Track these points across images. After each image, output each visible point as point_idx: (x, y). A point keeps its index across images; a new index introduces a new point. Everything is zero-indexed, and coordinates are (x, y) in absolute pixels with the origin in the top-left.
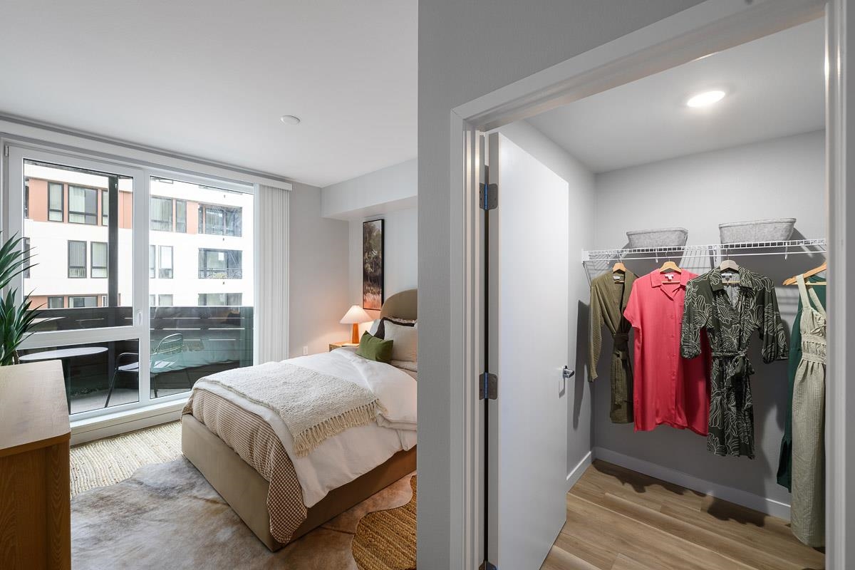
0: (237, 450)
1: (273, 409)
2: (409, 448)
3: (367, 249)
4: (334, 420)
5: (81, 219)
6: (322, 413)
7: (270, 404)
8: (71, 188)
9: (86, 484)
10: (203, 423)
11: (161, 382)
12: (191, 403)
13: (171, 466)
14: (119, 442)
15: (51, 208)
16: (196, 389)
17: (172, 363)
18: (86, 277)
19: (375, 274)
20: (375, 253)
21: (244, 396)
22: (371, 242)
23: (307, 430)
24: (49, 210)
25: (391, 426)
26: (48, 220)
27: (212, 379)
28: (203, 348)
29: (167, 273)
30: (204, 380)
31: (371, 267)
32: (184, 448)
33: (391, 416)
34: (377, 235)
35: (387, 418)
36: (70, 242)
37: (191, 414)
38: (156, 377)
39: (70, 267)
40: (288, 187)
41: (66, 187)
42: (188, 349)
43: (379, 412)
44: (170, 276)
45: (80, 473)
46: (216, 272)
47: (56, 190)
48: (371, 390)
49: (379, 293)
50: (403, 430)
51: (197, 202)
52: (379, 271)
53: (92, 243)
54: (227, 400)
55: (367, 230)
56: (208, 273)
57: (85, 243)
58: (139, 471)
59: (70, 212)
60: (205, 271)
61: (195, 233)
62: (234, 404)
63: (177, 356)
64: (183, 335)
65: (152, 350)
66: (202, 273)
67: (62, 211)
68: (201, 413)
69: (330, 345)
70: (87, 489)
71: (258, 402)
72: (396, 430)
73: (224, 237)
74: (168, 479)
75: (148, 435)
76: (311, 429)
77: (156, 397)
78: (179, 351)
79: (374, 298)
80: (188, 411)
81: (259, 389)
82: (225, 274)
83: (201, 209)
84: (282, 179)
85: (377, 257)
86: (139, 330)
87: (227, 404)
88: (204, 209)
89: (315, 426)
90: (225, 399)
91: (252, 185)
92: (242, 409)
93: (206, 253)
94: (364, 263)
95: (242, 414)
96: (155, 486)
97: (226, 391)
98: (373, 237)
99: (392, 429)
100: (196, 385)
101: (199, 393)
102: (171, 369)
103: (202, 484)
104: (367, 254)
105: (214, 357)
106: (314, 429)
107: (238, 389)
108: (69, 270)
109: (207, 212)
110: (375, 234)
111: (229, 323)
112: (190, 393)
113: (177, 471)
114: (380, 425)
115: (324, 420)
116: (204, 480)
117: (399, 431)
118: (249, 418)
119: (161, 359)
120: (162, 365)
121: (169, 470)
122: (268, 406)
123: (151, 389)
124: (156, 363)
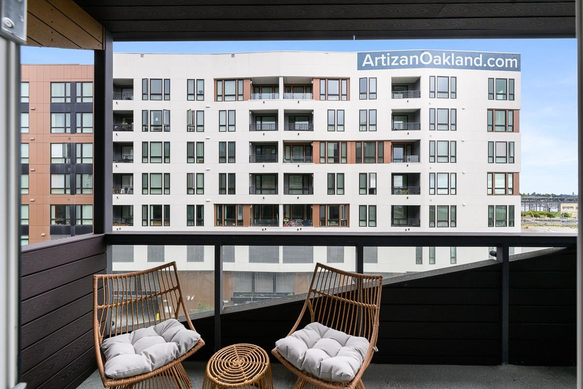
24: (320, 157)
29: (373, 191)
36: (328, 174)
39: (328, 188)
41: (327, 143)
44: (375, 193)
57: (334, 174)
59: (328, 158)
61: (389, 163)
67: (325, 157)
73: (407, 163)
82: (408, 191)
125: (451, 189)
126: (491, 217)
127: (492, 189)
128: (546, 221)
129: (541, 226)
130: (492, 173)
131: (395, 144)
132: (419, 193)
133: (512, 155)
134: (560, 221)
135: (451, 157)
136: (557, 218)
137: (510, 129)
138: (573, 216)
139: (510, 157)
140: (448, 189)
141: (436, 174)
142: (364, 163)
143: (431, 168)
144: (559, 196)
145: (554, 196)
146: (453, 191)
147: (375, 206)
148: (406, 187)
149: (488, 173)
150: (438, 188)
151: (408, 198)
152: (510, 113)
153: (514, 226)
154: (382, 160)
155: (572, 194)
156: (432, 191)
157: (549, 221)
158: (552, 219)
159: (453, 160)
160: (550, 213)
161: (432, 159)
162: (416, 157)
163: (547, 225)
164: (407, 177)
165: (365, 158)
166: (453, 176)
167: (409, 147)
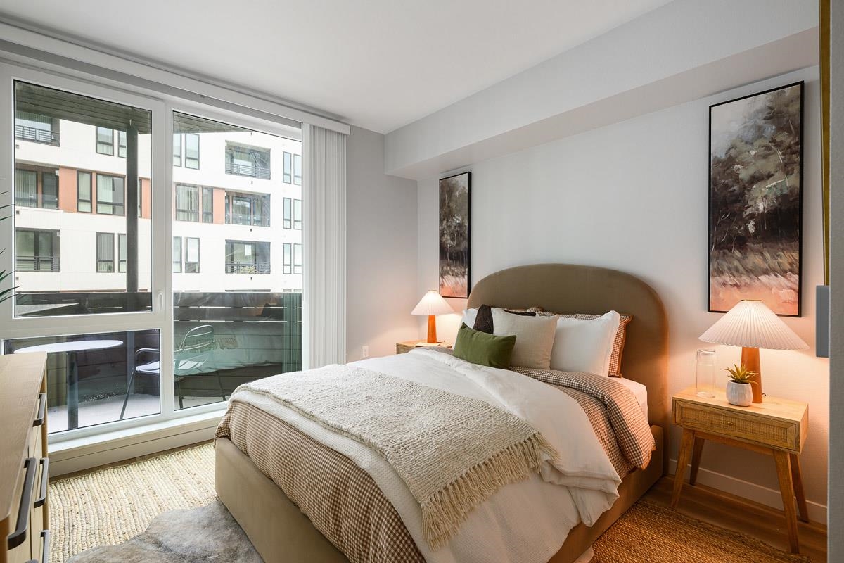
0: (305, 508)
1: (371, 446)
2: (594, 522)
3: (445, 215)
4: (478, 469)
5: (109, 209)
6: (456, 457)
7: (364, 436)
8: (100, 177)
9: (84, 539)
10: (246, 453)
11: (188, 387)
12: (228, 421)
13: (202, 515)
14: (134, 470)
15: (81, 198)
16: (235, 401)
17: (200, 364)
18: (114, 272)
19: (458, 248)
20: (458, 219)
21: (312, 417)
22: (451, 204)
23: (440, 492)
24: (79, 200)
25: (564, 481)
26: (78, 211)
27: (257, 388)
28: (237, 346)
29: (192, 268)
30: (247, 389)
31: (452, 239)
32: (220, 486)
33: (565, 465)
34: (460, 195)
35: (557, 467)
36: (98, 234)
37: (228, 437)
38: (181, 381)
39: (99, 261)
40: (345, 130)
41: (94, 175)
42: (219, 347)
43: (546, 457)
44: (197, 271)
45: (79, 518)
46: (244, 266)
47: (85, 179)
48: (521, 417)
49: (463, 275)
50: (580, 488)
51: (223, 189)
52: (465, 244)
53: (119, 235)
54: (285, 423)
55: (446, 188)
56: (235, 268)
57: (113, 234)
58: (156, 522)
59: (98, 203)
60: (232, 265)
61: (222, 224)
62: (298, 431)
63: (207, 355)
64: (213, 328)
65: (177, 347)
66: (229, 268)
67: (91, 202)
68: (242, 437)
69: (398, 345)
70: (85, 548)
71: (338, 431)
72: (567, 487)
73: (251, 227)
74: (198, 540)
75: (171, 461)
76: (446, 489)
77: (181, 407)
78: (209, 348)
79: (456, 282)
80: (224, 433)
81: (334, 407)
82: (252, 268)
83: (227, 197)
84: (337, 118)
85: (460, 226)
86: (159, 318)
87: (285, 430)
88: (231, 197)
89: (452, 484)
90: (279, 419)
91: (299, 125)
92: (314, 441)
93: (231, 246)
94: (441, 235)
95: (314, 450)
96: (179, 551)
97: (283, 409)
98: (453, 198)
99: (562, 486)
100: (235, 395)
101: (239, 408)
102: (198, 372)
103: (247, 553)
104: (445, 222)
105: (249, 357)
106: (450, 488)
107: (301, 404)
108: (97, 264)
109: (234, 202)
110: (457, 194)
111: (267, 313)
112: (226, 404)
113: (210, 524)
114: (547, 479)
115: (464, 471)
116: (250, 546)
117: (573, 492)
118: (329, 460)
119: (188, 358)
120: (188, 366)
121: (199, 522)
122: (360, 440)
123: (175, 395)
124: (181, 363)
131: (233, 195)
132: (268, 272)
141: (293, 245)
143: (285, 236)
150: (295, 266)
151: (252, 279)
154: (209, 217)
156: (287, 269)
161: (287, 224)
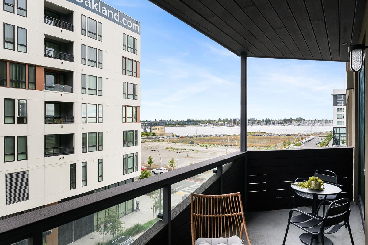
44: (25, 122)
51: (42, 67)
61: (42, 90)
66: (47, 120)
73: (62, 93)
83: (45, 72)
125: (99, 119)
126: (124, 139)
127: (125, 118)
128: (145, 138)
129: (143, 142)
130: (125, 106)
131: (48, 71)
132: (72, 122)
133: (136, 94)
134: (151, 138)
135: (99, 91)
136: (150, 136)
137: (135, 74)
138: (157, 135)
139: (135, 95)
140: (96, 118)
141: (87, 104)
142: (11, 87)
143: (83, 99)
144: (150, 122)
145: (147, 121)
146: (100, 120)
147: (26, 137)
148: (58, 116)
149: (123, 106)
150: (89, 118)
151: (62, 127)
152: (135, 63)
153: (137, 145)
154: (33, 86)
155: (155, 121)
156: (84, 120)
157: (147, 138)
158: (148, 137)
159: (100, 93)
160: (147, 133)
161: (84, 91)
162: (69, 87)
163: (146, 142)
164: (60, 106)
165: (11, 81)
166: (100, 107)
167: (62, 77)
